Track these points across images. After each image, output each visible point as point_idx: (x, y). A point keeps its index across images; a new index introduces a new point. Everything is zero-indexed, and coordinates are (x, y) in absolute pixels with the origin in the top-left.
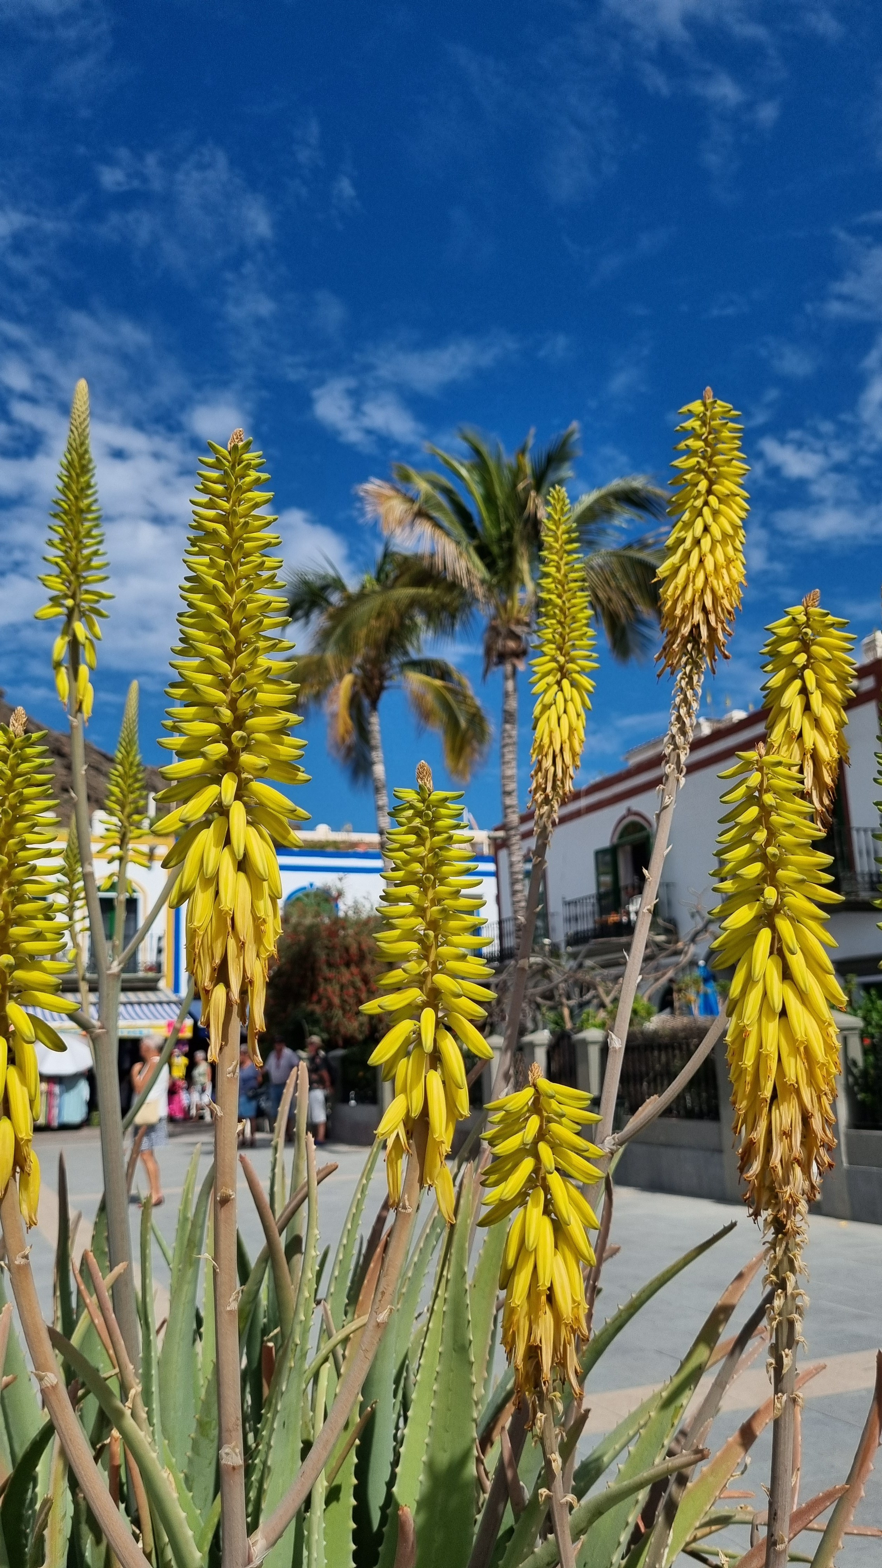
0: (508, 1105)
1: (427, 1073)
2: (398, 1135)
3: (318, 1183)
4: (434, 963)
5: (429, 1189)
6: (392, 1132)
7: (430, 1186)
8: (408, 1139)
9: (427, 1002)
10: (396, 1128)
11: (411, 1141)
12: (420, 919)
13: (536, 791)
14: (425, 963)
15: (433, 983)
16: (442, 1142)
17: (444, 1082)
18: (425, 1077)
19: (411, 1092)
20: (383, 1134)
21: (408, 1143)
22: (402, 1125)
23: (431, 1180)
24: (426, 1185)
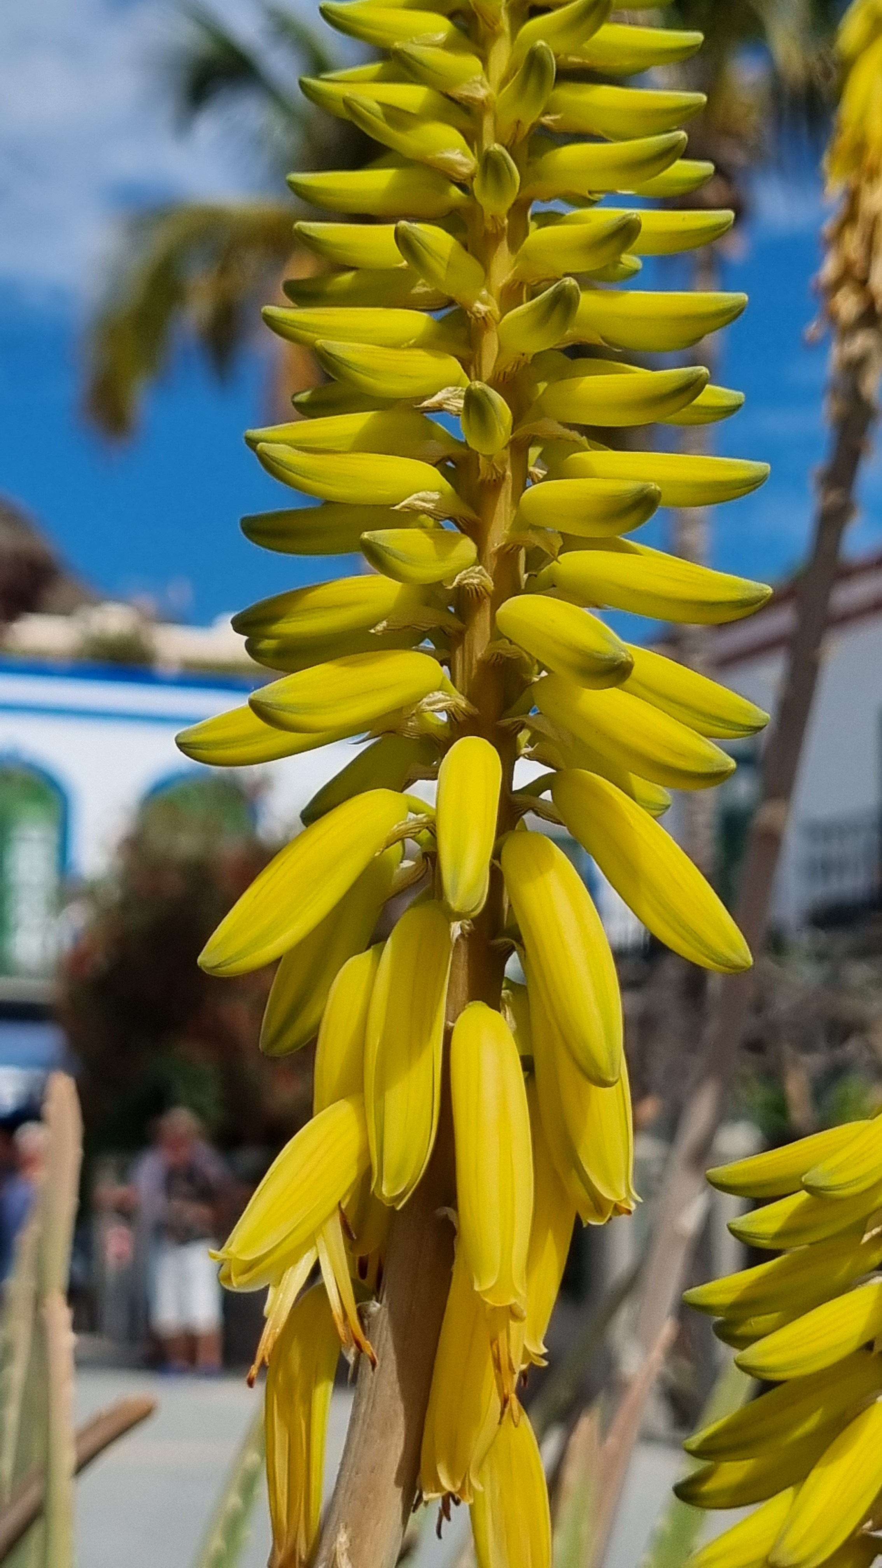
0: (821, 1169)
1: (453, 1015)
2: (316, 1271)
3: (82, 1465)
4: (507, 556)
5: (445, 1511)
6: (293, 1258)
7: (449, 1500)
8: (362, 1295)
9: (471, 717)
10: (310, 1242)
11: (375, 1307)
12: (452, 366)
13: (836, 286)
14: (467, 547)
15: (497, 634)
16: (513, 1313)
17: (528, 1065)
18: (448, 1034)
19: (381, 1091)
20: (250, 1266)
21: (362, 1314)
22: (334, 1233)
23: (452, 1477)
24: (433, 1497)
